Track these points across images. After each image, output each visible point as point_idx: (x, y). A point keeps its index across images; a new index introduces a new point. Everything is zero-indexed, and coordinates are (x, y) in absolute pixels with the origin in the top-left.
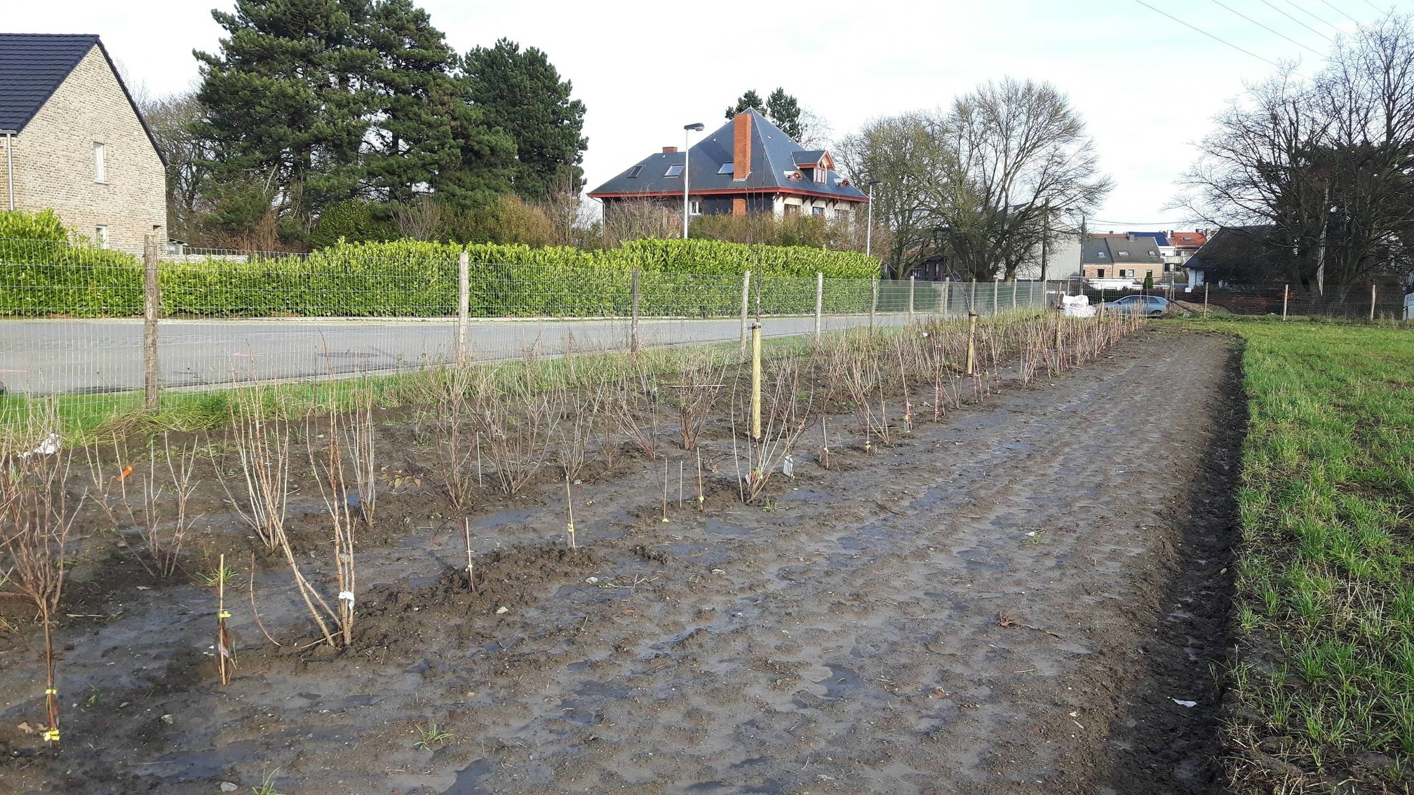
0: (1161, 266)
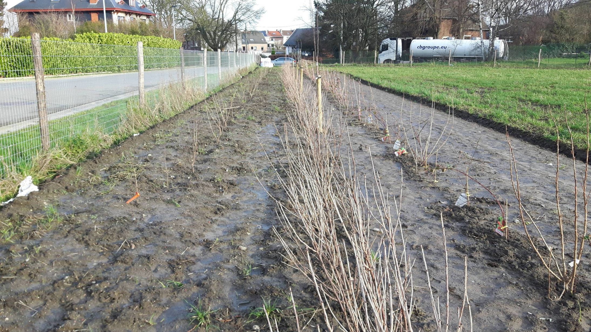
0: (266, 45)
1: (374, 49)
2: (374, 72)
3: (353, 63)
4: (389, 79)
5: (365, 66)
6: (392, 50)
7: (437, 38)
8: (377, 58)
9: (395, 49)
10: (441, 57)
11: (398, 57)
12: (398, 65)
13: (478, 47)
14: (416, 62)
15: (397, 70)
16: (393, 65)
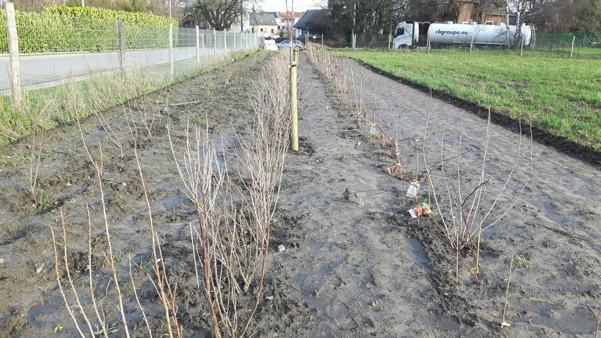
0: (277, 27)
1: (389, 33)
2: (387, 58)
3: (364, 48)
4: (404, 67)
5: (378, 51)
6: (408, 35)
7: (457, 23)
8: (392, 43)
9: (412, 33)
10: (461, 43)
11: (414, 42)
12: (414, 51)
13: (503, 34)
14: (434, 48)
15: (413, 56)
16: (409, 50)
